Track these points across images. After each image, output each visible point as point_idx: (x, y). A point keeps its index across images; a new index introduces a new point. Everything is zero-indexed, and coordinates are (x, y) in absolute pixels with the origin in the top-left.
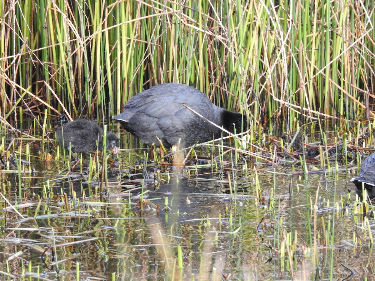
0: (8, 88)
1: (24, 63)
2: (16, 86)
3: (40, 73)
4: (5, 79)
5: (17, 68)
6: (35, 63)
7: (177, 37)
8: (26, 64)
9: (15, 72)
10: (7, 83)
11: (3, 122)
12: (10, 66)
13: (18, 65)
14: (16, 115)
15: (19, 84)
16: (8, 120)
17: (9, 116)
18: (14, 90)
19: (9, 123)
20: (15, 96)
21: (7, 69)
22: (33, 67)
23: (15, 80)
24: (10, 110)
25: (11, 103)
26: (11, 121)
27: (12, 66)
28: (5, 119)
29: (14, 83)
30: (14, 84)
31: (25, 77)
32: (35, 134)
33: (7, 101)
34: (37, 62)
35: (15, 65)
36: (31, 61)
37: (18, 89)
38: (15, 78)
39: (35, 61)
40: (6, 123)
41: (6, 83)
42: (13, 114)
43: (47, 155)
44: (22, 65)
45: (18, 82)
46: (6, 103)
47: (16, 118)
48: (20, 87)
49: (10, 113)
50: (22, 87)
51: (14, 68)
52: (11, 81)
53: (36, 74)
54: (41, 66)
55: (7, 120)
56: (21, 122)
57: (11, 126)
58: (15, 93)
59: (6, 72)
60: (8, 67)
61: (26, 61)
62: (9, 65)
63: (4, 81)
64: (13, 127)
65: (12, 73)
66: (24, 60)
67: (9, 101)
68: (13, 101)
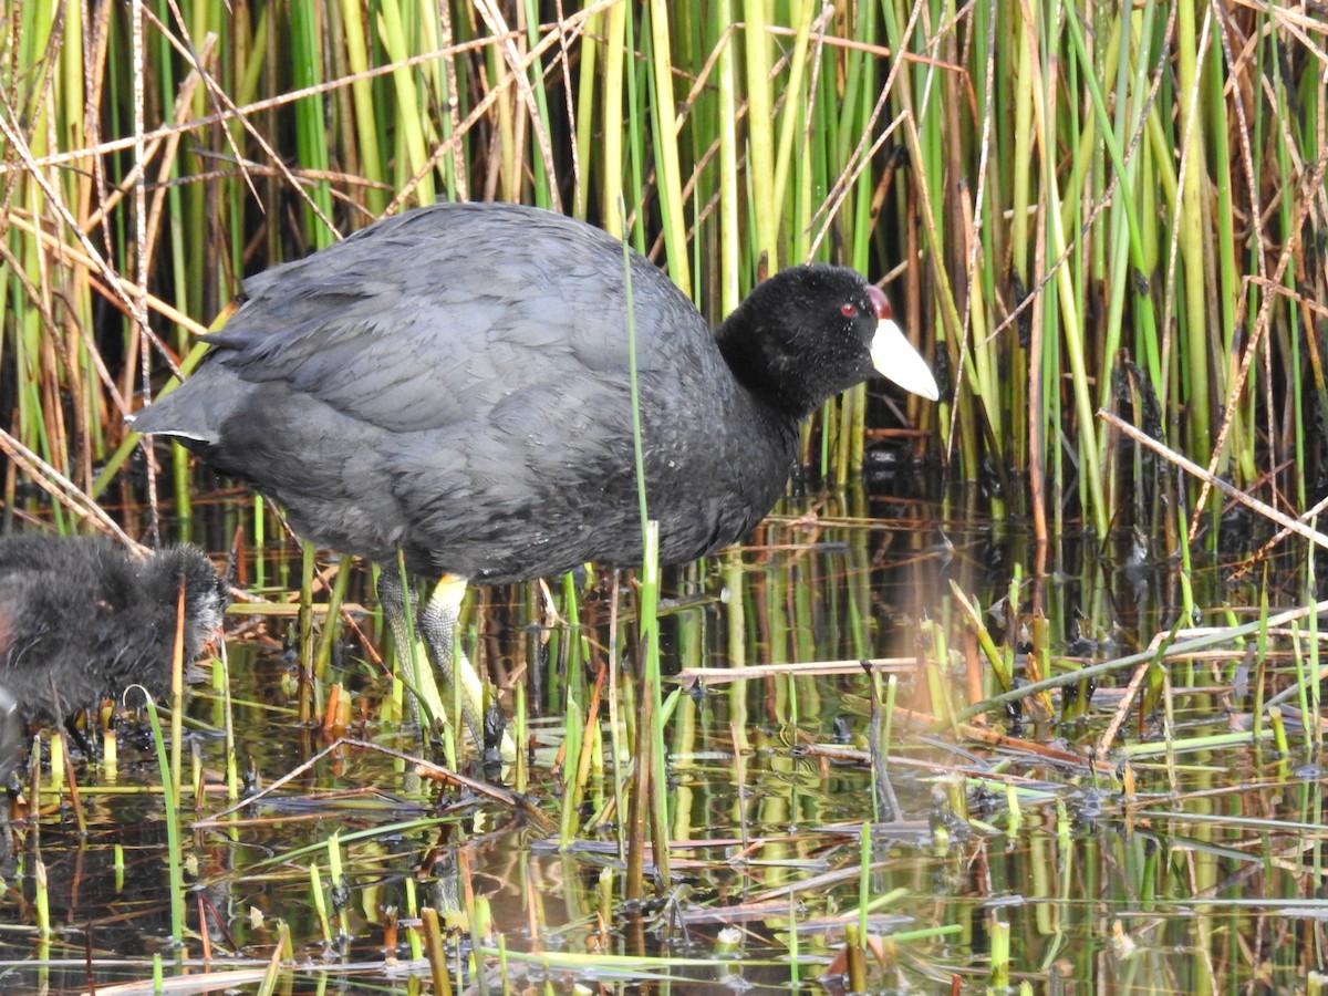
0: (109, 323)
1: (197, 178)
2: (151, 312)
3: (285, 231)
4: (92, 273)
5: (157, 206)
6: (260, 180)
7: (1056, 22)
8: (208, 187)
9: (146, 233)
10: (104, 291)
11: (81, 510)
12: (117, 195)
13: (160, 193)
14: (153, 469)
15: (170, 299)
16: (110, 499)
17: (118, 475)
18: (139, 335)
19: (117, 516)
20: (146, 365)
21: (101, 215)
22: (250, 200)
23: (143, 278)
24: (119, 442)
25: (124, 404)
26: (130, 506)
27: (128, 198)
28: (89, 500)
29: (141, 291)
30: (138, 299)
31: (206, 257)
32: (261, 577)
33: (106, 391)
34: (268, 170)
35: (141, 189)
36: (237, 165)
37: (163, 326)
38: (145, 263)
39: (258, 168)
40: (100, 518)
41: (95, 293)
42: (137, 466)
43: (327, 697)
44: (185, 191)
45: (162, 286)
46: (100, 404)
47: (152, 487)
48: (178, 315)
49: (119, 460)
50: (190, 314)
51: (140, 206)
52: (120, 284)
53: (264, 243)
54: (290, 196)
55: (100, 501)
56: (185, 511)
57: (123, 535)
58: (146, 348)
59: (96, 235)
60: (107, 204)
61: (209, 165)
62: (110, 191)
63: (84, 281)
64: (139, 541)
65: (131, 235)
66: (196, 163)
67: (115, 393)
68: (138, 399)
